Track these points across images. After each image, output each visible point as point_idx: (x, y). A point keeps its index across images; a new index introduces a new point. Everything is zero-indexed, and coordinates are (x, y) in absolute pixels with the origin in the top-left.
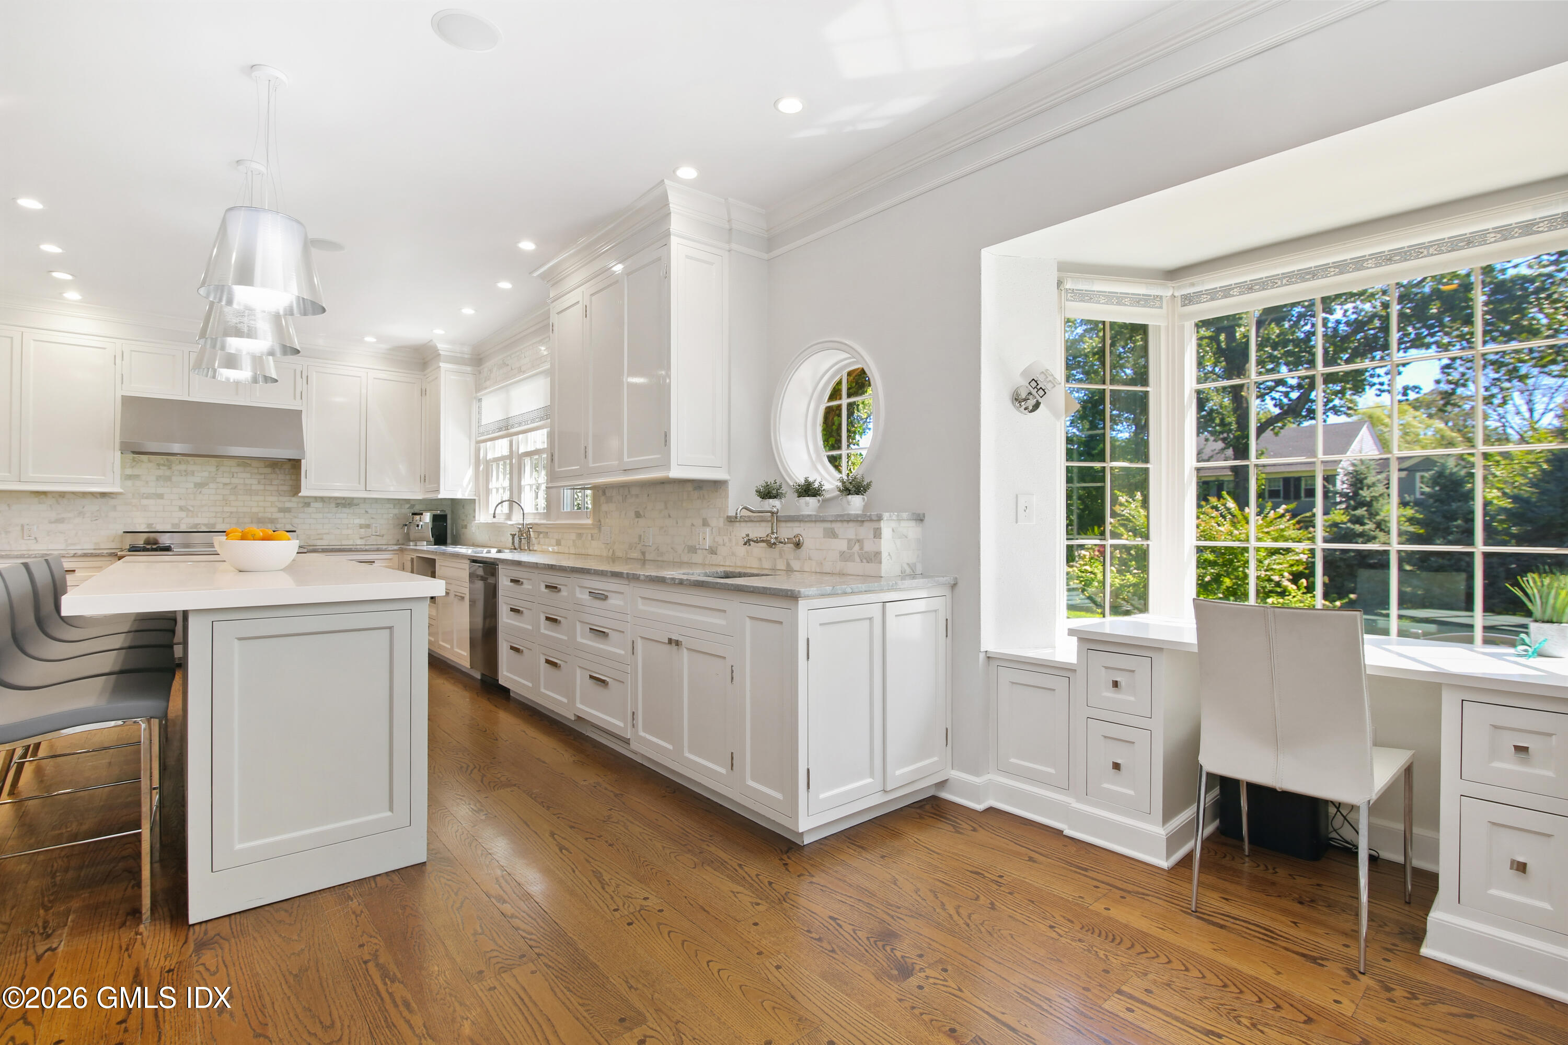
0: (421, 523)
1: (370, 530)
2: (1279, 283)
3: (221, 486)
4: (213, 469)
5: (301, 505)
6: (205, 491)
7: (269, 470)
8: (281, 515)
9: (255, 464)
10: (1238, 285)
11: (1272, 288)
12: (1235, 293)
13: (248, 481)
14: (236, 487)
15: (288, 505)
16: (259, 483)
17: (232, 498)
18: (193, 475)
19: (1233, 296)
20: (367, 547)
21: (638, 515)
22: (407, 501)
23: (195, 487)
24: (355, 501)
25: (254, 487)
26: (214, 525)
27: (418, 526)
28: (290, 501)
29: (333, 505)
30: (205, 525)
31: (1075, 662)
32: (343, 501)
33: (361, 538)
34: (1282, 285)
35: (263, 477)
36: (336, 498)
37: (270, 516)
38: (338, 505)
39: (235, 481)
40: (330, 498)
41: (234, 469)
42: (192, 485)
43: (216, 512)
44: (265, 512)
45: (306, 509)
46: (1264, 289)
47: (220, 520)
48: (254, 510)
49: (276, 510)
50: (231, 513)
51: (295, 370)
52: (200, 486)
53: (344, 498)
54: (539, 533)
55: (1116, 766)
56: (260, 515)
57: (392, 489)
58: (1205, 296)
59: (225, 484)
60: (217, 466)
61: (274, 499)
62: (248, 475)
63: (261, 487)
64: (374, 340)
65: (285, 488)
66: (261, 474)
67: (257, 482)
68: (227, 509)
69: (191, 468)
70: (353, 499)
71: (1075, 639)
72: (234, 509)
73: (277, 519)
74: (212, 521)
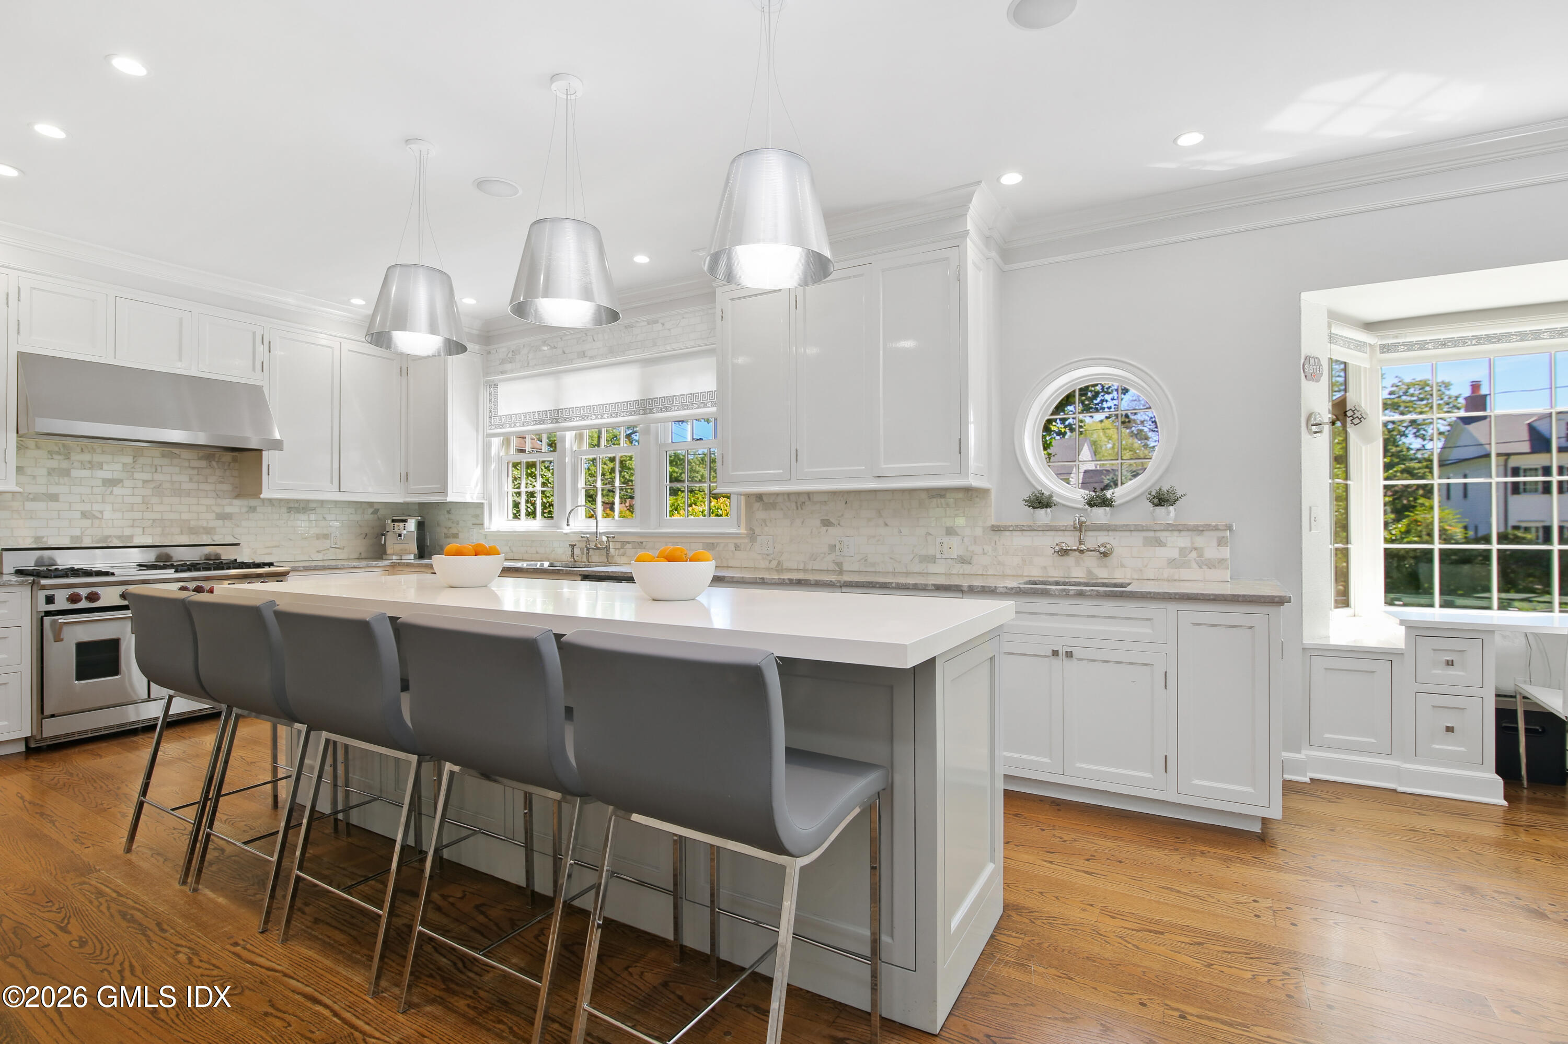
0: (405, 532)
1: (329, 541)
2: (1469, 343)
3: (140, 484)
4: (129, 460)
5: (244, 510)
6: (117, 491)
7: (203, 463)
8: (220, 523)
9: (185, 453)
10: (1432, 341)
11: (1463, 345)
12: (1430, 347)
13: (175, 478)
14: (160, 485)
15: (228, 510)
16: (191, 480)
17: (155, 500)
18: (102, 469)
19: (1428, 349)
20: (326, 563)
21: (826, 523)
22: (371, 504)
23: (104, 485)
24: (312, 505)
25: (184, 486)
26: (131, 537)
27: (400, 535)
28: (231, 505)
29: (284, 510)
30: (119, 537)
31: (1403, 647)
32: (296, 505)
33: (318, 552)
34: (1472, 345)
35: (195, 472)
36: (288, 501)
37: (205, 525)
38: (290, 509)
39: (159, 477)
40: (280, 500)
41: (157, 461)
42: (100, 482)
43: (134, 520)
44: (198, 520)
45: (251, 515)
46: (1455, 346)
47: (140, 531)
48: (185, 516)
49: (213, 516)
50: (154, 520)
51: (254, 333)
52: (111, 483)
53: (297, 501)
54: (624, 544)
55: (1450, 729)
56: (193, 523)
57: (370, 490)
58: (1402, 347)
59: (145, 482)
60: (134, 457)
61: (211, 501)
62: (177, 469)
63: (193, 486)
64: (363, 303)
65: (226, 487)
66: (194, 468)
67: (188, 480)
68: (148, 515)
69: (97, 458)
70: (308, 501)
71: (1403, 628)
72: (158, 516)
73: (214, 528)
74: (127, 532)
